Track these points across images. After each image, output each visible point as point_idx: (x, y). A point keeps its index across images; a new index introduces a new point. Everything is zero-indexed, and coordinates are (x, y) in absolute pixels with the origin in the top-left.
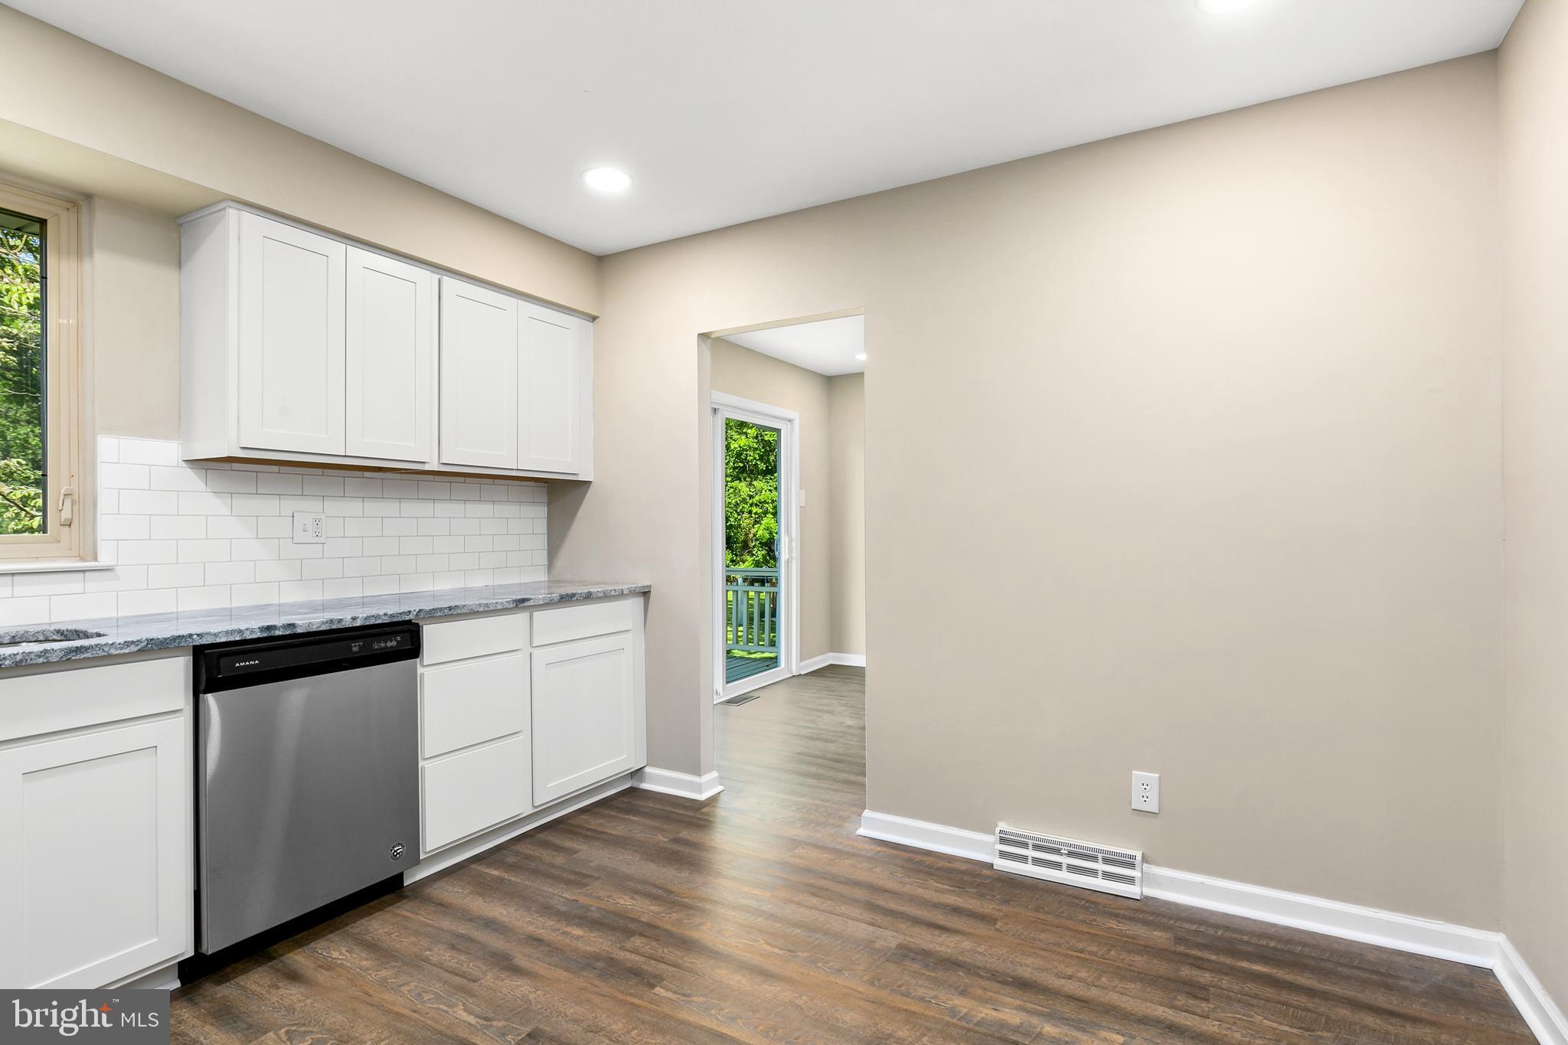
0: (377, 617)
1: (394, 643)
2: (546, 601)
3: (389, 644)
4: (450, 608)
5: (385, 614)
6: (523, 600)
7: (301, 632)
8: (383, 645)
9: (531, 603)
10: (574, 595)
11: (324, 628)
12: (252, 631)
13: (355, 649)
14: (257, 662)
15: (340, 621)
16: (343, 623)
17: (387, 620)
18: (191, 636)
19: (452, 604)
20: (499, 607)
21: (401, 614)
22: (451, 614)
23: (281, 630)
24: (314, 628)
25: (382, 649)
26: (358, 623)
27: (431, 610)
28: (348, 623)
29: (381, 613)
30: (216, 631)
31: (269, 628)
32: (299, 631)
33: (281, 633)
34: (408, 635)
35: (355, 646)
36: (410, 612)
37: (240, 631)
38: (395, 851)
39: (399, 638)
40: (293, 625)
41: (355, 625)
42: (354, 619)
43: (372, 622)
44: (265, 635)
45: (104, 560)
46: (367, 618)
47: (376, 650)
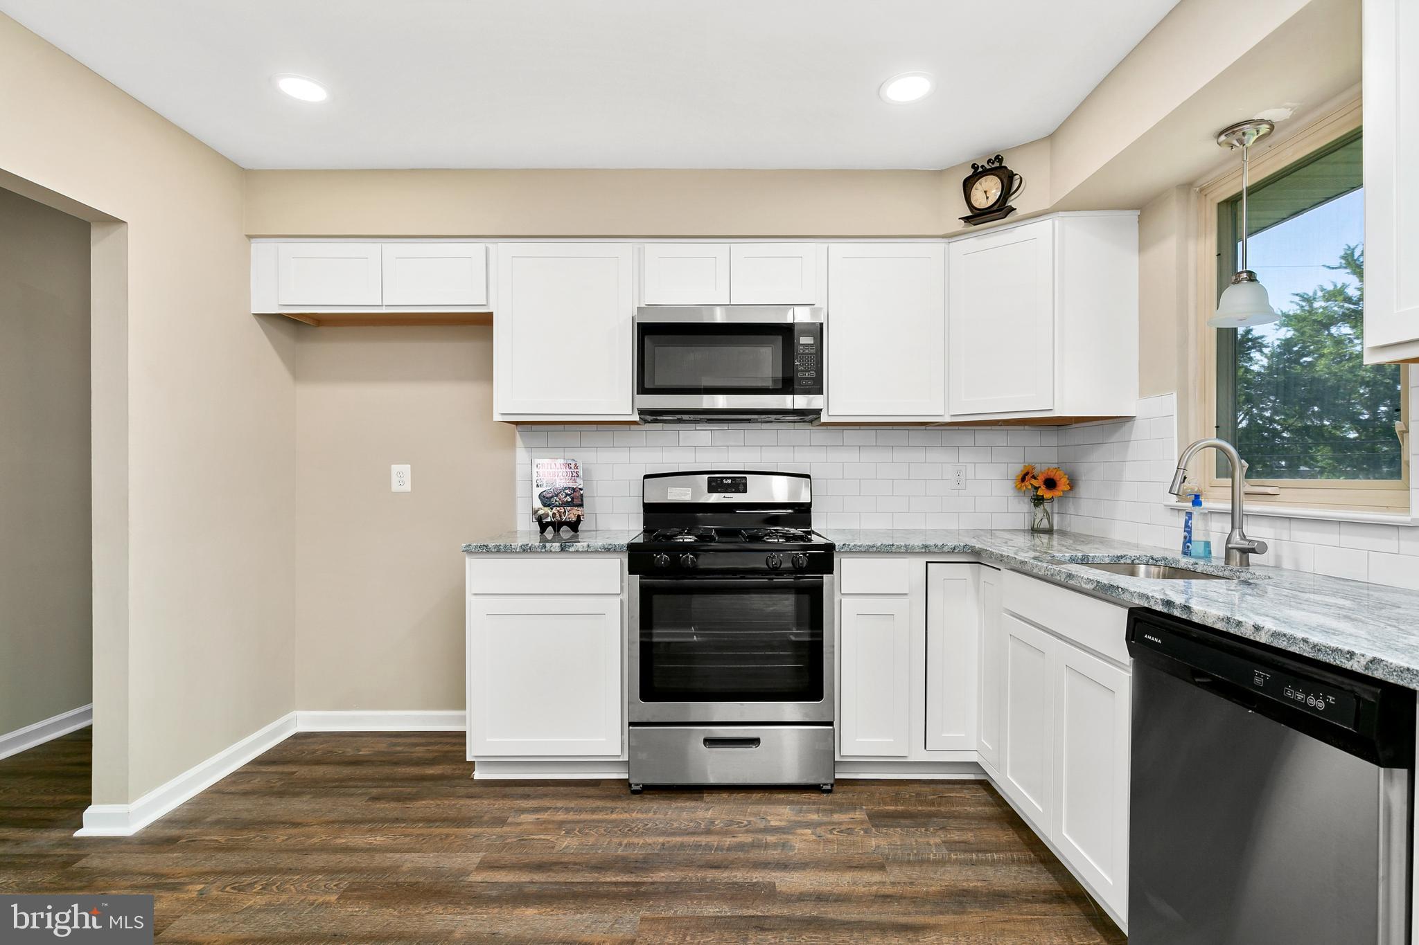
0: (1292, 639)
1: (1321, 705)
3: (1312, 701)
5: (1305, 641)
7: (1197, 621)
8: (1300, 696)
11: (1220, 626)
12: (1156, 601)
13: (1258, 681)
14: (1160, 641)
15: (1239, 624)
16: (1243, 629)
17: (1307, 652)
23: (1179, 610)
24: (1210, 623)
25: (1295, 701)
26: (1263, 638)
28: (1248, 633)
29: (1298, 635)
31: (1169, 603)
32: (1196, 619)
33: (1178, 615)
35: (1259, 675)
37: (1148, 598)
39: (1331, 699)
40: (1188, 609)
41: (1258, 639)
43: (1282, 644)
44: (1167, 611)
46: (1275, 635)
47: (1288, 699)
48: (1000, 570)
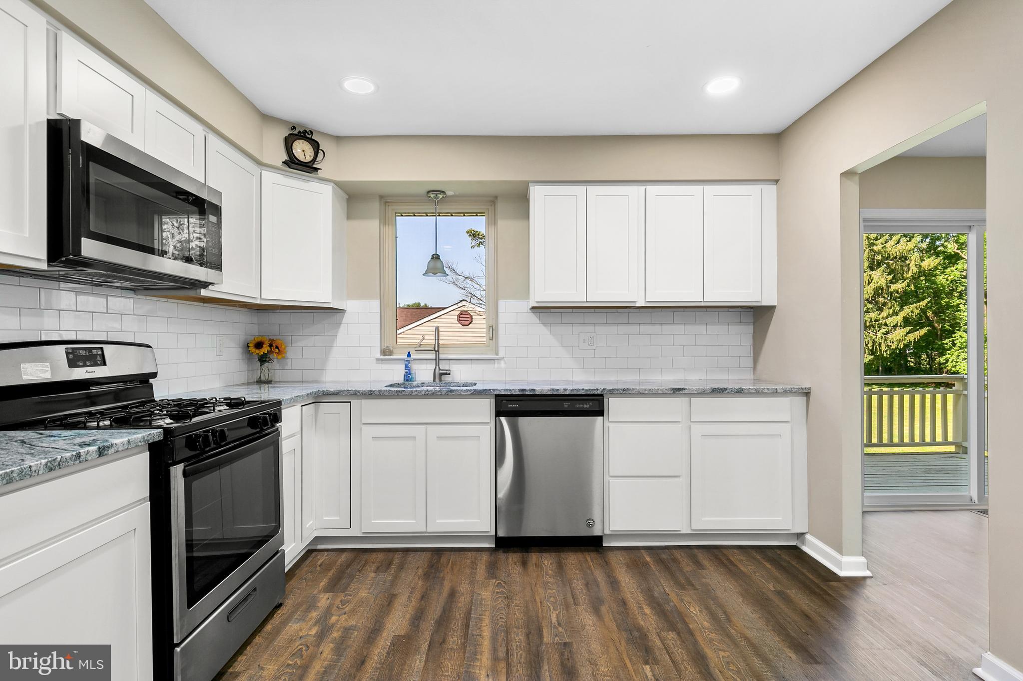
0: (578, 390)
1: (588, 406)
2: (698, 392)
3: (585, 406)
4: (624, 390)
5: (583, 389)
6: (679, 389)
8: (582, 406)
9: (686, 392)
10: (725, 389)
11: (549, 393)
12: (515, 391)
13: (566, 406)
14: (517, 406)
15: (558, 390)
16: (559, 392)
17: (584, 393)
18: (490, 390)
19: (626, 387)
20: (660, 392)
21: (592, 390)
22: (625, 393)
23: (529, 391)
24: (544, 393)
25: (580, 408)
26: (567, 392)
27: (611, 390)
28: (562, 392)
29: (581, 388)
30: (500, 389)
31: (523, 390)
32: (537, 393)
33: (528, 393)
34: (597, 402)
35: (566, 404)
36: (598, 389)
37: (510, 390)
38: (589, 523)
39: (591, 403)
40: (534, 390)
41: (565, 393)
42: (565, 390)
43: (575, 392)
44: (521, 393)
45: (500, 356)
46: (572, 390)
47: (577, 408)
48: (350, 402)
